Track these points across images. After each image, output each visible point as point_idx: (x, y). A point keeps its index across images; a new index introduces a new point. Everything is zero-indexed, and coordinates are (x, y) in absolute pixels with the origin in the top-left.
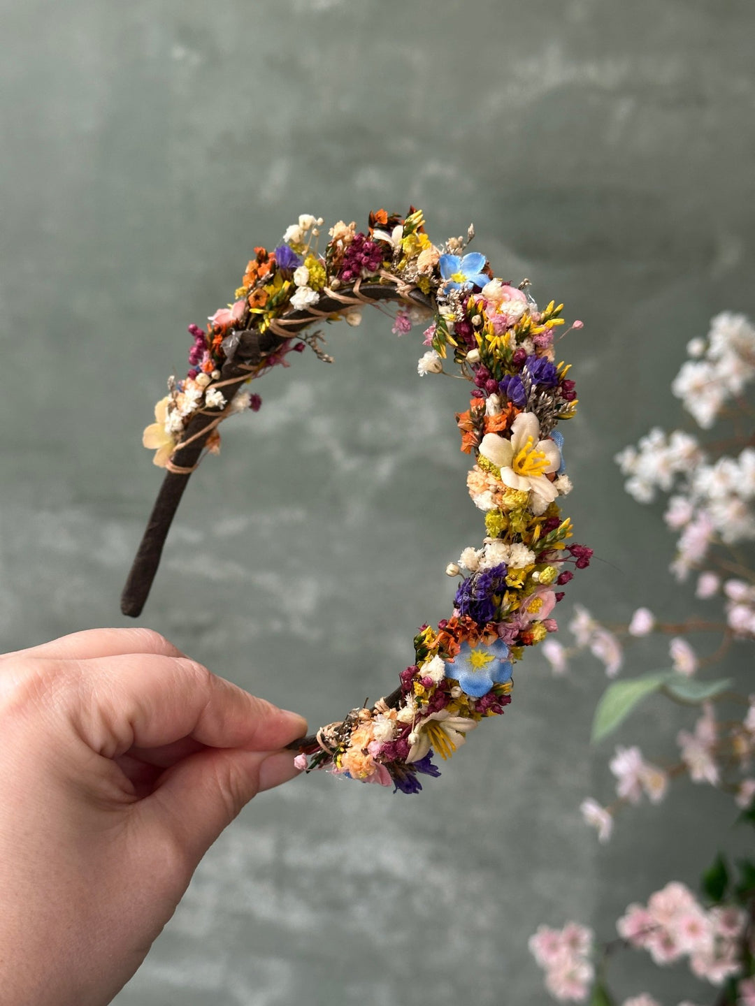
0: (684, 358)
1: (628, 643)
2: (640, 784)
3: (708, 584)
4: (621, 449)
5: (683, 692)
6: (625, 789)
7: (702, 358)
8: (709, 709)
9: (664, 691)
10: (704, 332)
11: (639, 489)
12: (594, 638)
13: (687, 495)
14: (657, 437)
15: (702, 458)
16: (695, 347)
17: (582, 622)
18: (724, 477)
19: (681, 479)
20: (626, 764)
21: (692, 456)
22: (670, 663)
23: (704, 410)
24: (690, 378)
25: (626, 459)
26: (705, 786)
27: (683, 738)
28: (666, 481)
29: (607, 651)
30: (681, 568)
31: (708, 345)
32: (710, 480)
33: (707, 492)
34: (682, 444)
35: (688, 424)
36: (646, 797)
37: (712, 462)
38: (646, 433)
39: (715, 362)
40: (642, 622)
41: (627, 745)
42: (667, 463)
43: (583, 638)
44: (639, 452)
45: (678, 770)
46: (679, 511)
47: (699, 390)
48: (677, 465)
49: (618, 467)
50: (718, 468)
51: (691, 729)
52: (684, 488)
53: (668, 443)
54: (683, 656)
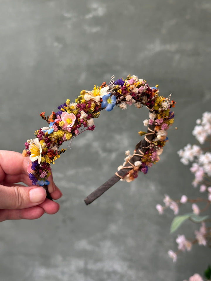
0: (195, 124)
1: (180, 205)
2: (184, 246)
3: (203, 188)
4: (179, 150)
5: (195, 219)
6: (180, 247)
7: (200, 125)
8: (203, 224)
9: (190, 219)
10: (201, 117)
11: (184, 161)
12: (170, 204)
13: (198, 163)
14: (189, 146)
15: (202, 152)
16: (198, 121)
17: (167, 199)
18: (207, 158)
19: (196, 158)
20: (181, 240)
21: (199, 152)
22: (192, 211)
23: (201, 139)
24: (197, 130)
25: (180, 153)
26: (202, 246)
27: (196, 232)
28: (192, 159)
29: (174, 207)
30: (195, 183)
31: (202, 121)
32: (204, 158)
33: (203, 162)
34: (196, 148)
35: (197, 143)
36: (186, 250)
37: (204, 153)
38: (186, 145)
39: (204, 126)
40: (184, 199)
41: (181, 234)
42: (192, 154)
43: (167, 204)
44: (184, 150)
45: (195, 242)
46: (195, 168)
47: (200, 133)
48: (195, 154)
49: (178, 155)
50: (205, 155)
51: (199, 230)
52: (197, 161)
53: (192, 148)
54: (196, 209)
